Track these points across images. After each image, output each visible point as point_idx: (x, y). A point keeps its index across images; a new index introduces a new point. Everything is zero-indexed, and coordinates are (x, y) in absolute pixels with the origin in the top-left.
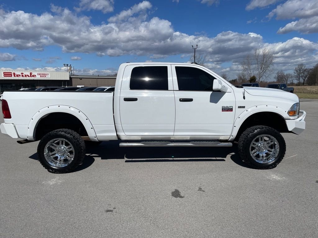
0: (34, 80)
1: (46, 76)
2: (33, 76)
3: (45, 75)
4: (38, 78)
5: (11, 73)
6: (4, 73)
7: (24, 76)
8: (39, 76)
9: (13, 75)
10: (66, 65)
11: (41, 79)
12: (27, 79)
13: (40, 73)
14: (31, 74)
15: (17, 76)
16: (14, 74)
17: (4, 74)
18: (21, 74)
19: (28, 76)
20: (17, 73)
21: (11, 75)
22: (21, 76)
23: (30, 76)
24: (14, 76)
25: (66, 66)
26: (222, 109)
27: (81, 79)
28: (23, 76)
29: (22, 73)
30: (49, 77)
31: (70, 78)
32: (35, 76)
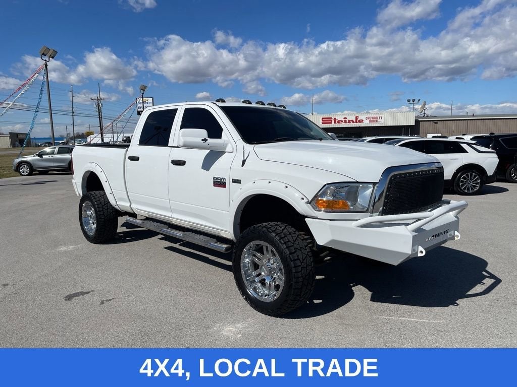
0: (360, 127)
1: (379, 120)
2: (359, 121)
3: (376, 119)
4: (366, 123)
5: (331, 118)
6: (323, 118)
7: (347, 122)
8: (368, 121)
9: (333, 121)
10: (411, 100)
11: (370, 125)
12: (351, 126)
13: (369, 116)
14: (357, 118)
15: (339, 122)
16: (335, 119)
17: (323, 121)
18: (343, 120)
19: (353, 122)
20: (338, 118)
21: (331, 121)
22: (344, 121)
23: (355, 121)
24: (335, 123)
25: (411, 102)
26: (214, 182)
27: (436, 122)
28: (345, 122)
29: (345, 118)
30: (383, 122)
31: (417, 122)
32: (363, 121)
